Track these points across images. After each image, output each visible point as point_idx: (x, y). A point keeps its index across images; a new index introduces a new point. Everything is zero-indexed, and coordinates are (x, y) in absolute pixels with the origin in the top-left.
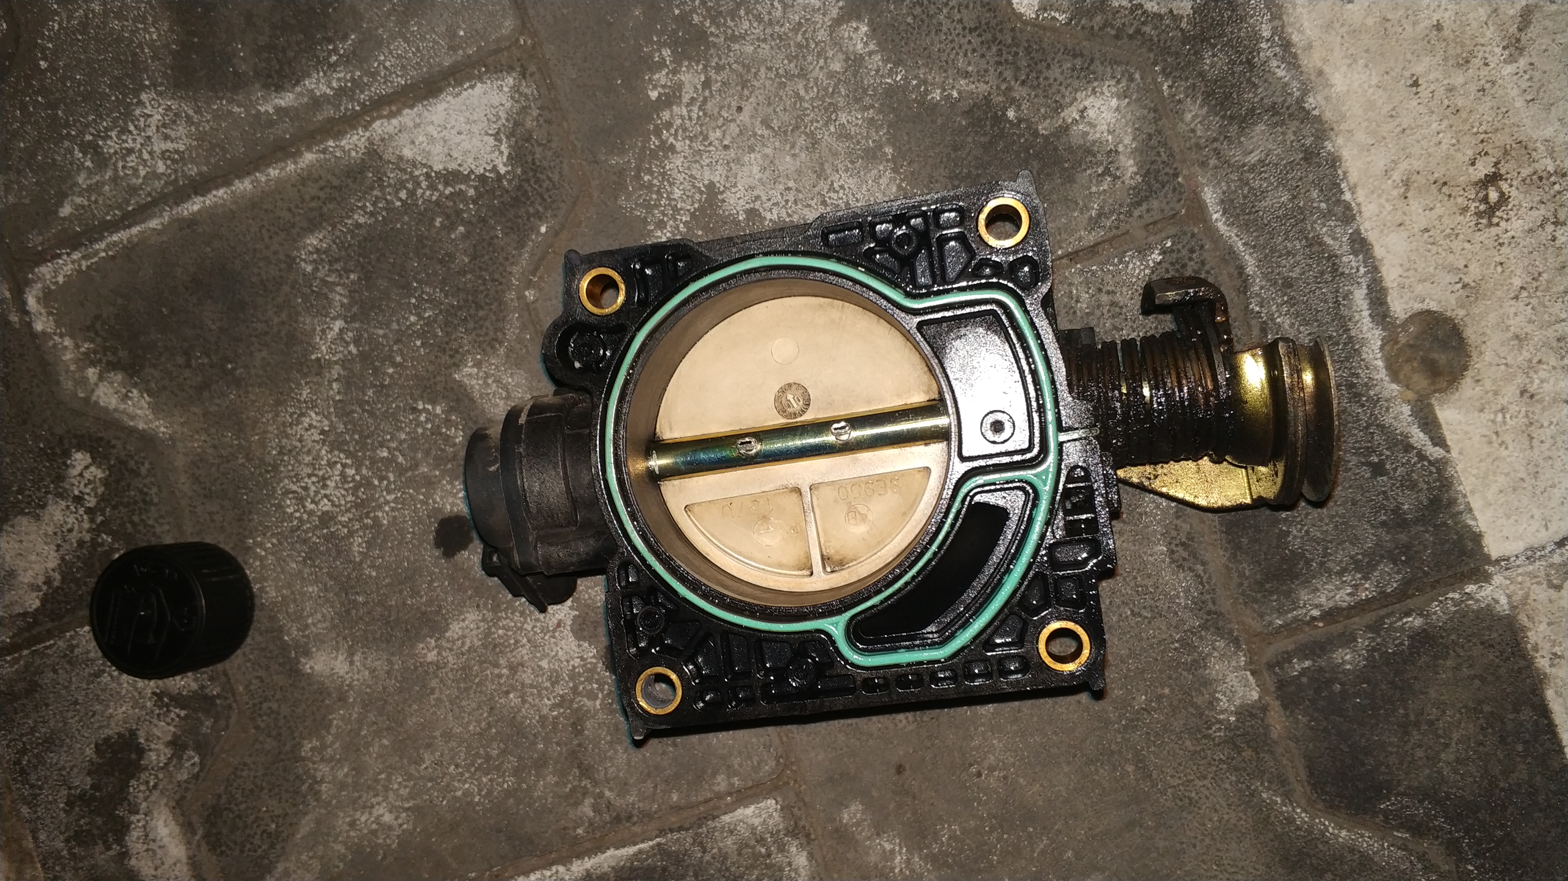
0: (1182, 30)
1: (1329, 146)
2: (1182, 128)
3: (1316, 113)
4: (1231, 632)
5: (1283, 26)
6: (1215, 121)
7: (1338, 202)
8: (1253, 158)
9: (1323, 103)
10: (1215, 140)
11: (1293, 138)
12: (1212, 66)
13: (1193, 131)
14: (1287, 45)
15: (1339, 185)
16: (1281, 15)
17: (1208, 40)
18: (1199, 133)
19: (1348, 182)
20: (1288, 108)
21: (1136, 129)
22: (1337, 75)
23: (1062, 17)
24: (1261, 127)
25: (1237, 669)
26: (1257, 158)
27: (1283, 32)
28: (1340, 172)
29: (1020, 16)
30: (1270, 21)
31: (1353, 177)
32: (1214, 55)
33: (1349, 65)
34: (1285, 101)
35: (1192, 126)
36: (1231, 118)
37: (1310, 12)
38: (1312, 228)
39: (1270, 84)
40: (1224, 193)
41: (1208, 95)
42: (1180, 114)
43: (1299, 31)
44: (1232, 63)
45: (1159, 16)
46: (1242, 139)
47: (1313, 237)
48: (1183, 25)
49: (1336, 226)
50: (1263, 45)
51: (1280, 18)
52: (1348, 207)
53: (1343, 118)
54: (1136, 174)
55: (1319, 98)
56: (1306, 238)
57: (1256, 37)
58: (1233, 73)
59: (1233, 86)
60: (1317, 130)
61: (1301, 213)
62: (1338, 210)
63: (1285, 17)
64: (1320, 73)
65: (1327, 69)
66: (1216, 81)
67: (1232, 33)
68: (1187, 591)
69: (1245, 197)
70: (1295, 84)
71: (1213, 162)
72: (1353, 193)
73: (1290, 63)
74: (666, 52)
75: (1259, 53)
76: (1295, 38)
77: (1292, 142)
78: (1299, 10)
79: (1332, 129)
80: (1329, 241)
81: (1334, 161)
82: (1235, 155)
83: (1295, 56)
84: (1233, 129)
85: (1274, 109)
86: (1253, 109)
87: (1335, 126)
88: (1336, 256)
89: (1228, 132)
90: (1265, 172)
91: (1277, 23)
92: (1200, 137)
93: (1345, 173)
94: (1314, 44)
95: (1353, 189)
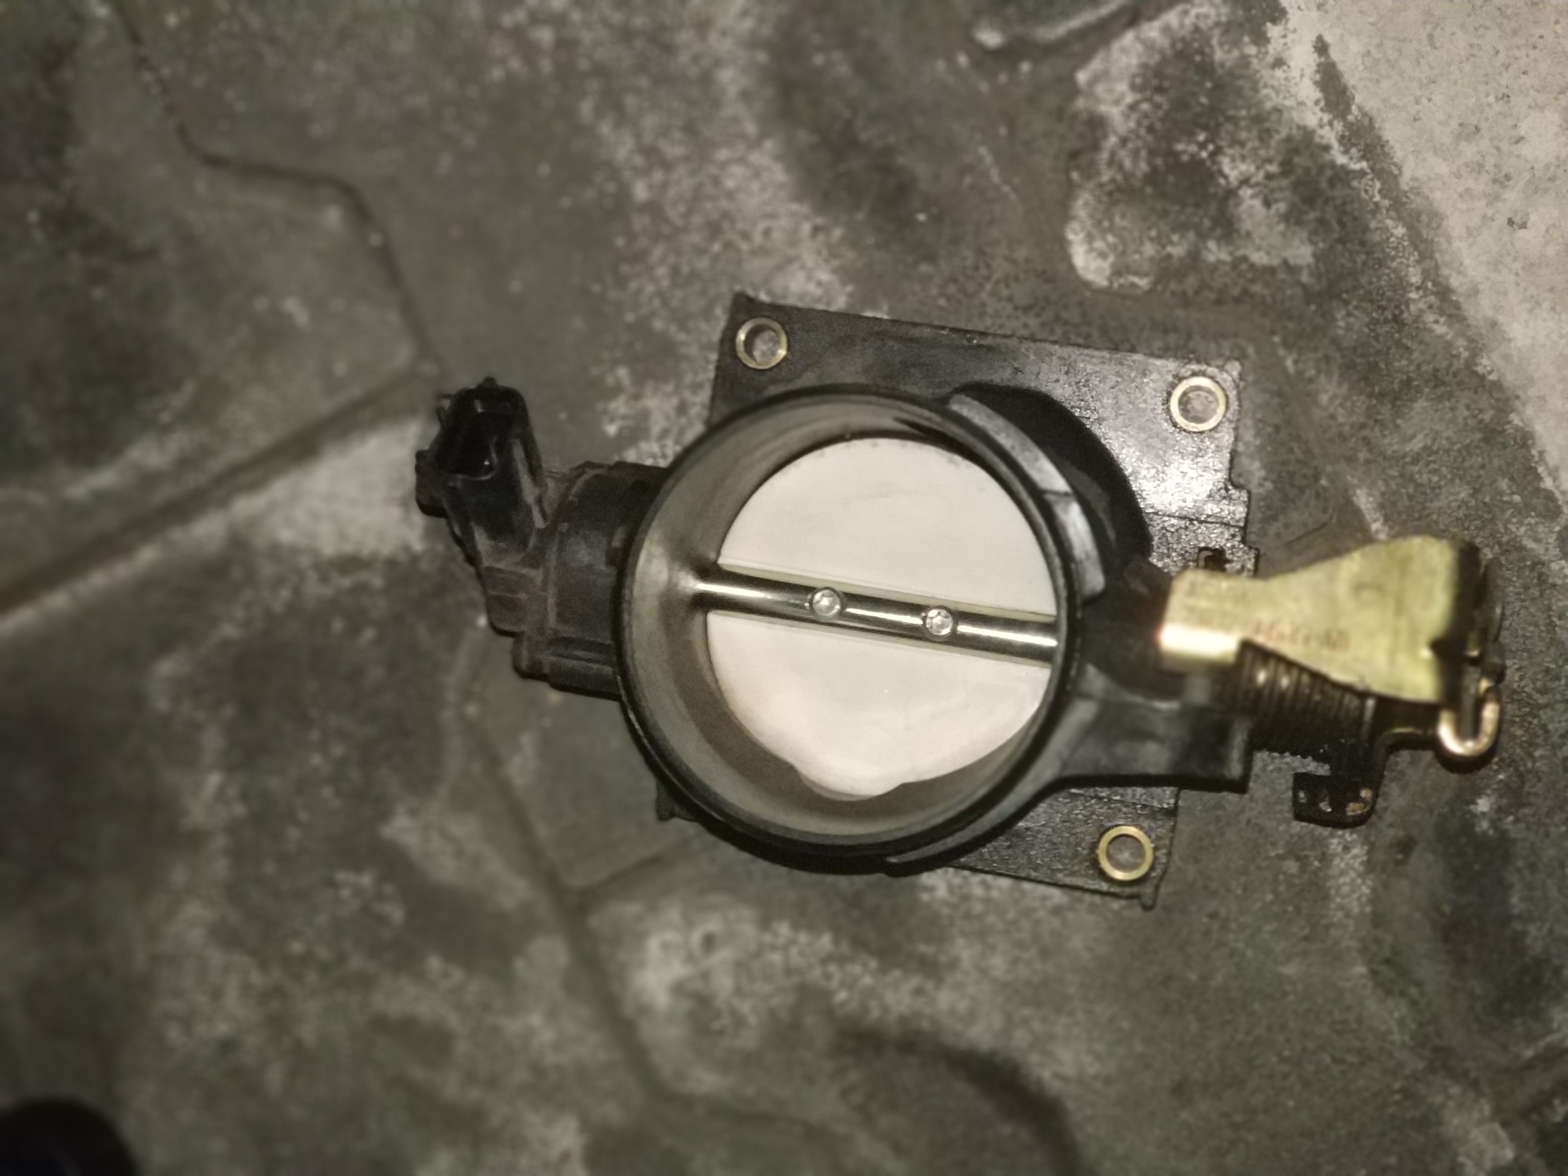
0: (1303, 286)
1: (1515, 419)
2: (1317, 414)
3: (1493, 377)
4: (1466, 1073)
5: (1437, 267)
6: (1361, 402)
7: (1538, 491)
8: (1416, 445)
9: (1500, 363)
10: (1363, 426)
11: (1466, 413)
12: (1349, 328)
13: (1333, 417)
14: (1444, 293)
15: (1535, 469)
16: (1432, 252)
17: (1338, 296)
18: (1341, 420)
19: (1546, 464)
20: (1455, 375)
21: (1260, 421)
22: (1515, 325)
23: (1143, 283)
24: (1421, 404)
25: (1480, 1122)
26: (1421, 445)
27: (1438, 276)
28: (1534, 452)
29: (1087, 284)
30: (1418, 262)
31: (1553, 457)
32: (1349, 314)
33: (1530, 311)
34: (1450, 365)
35: (1331, 410)
36: (1382, 395)
37: (1471, 246)
38: (1506, 528)
39: (1427, 344)
40: (1383, 494)
41: (1348, 368)
42: (1312, 396)
43: (1459, 273)
44: (1374, 322)
45: (1271, 270)
46: (1399, 421)
47: (1508, 542)
48: (1305, 278)
49: (1537, 523)
50: (1413, 295)
51: (1432, 258)
52: (1549, 496)
53: (1531, 381)
54: (1265, 479)
55: (1495, 356)
56: (1500, 544)
57: (1402, 285)
58: (1376, 338)
59: (1378, 353)
60: (1497, 400)
61: (1489, 512)
62: (1535, 501)
63: (1437, 256)
64: (1494, 324)
65: (1501, 319)
66: (1355, 349)
67: (1370, 283)
68: (1401, 1022)
69: (1410, 497)
70: (1461, 343)
71: (1362, 455)
72: (1555, 479)
73: (1450, 316)
74: (623, 373)
75: (1408, 307)
76: (1455, 282)
77: (1465, 419)
78: (1456, 244)
79: (1517, 397)
80: (1530, 544)
81: (1525, 439)
82: (1391, 443)
83: (1457, 306)
84: (1385, 411)
85: (1436, 379)
86: (1407, 383)
87: (1520, 393)
88: (1543, 564)
89: (1379, 413)
90: (1434, 462)
91: (1428, 264)
92: (1342, 425)
93: (1541, 453)
94: (1481, 287)
95: (1554, 474)
